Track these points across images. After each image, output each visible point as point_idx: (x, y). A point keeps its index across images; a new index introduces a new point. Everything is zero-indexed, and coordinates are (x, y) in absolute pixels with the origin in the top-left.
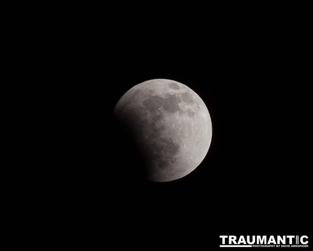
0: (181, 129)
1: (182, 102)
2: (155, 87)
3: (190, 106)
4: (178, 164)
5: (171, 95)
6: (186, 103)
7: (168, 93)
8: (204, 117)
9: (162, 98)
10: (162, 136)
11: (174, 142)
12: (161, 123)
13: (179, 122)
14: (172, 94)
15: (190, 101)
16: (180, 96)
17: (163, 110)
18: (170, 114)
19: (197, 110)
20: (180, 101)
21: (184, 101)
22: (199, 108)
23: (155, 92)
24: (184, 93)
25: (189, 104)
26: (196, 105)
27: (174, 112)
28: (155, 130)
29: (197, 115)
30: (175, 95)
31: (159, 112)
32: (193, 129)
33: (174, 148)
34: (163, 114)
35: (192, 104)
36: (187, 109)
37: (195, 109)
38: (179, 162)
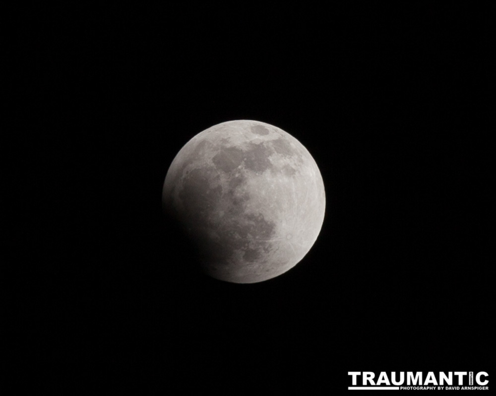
0: (275, 197)
1: (274, 154)
2: (229, 134)
3: (288, 160)
4: (275, 252)
5: (256, 145)
6: (280, 155)
7: (251, 142)
8: (311, 175)
9: (241, 150)
10: (247, 211)
11: (266, 219)
12: (243, 190)
13: (272, 186)
14: (258, 143)
15: (287, 151)
16: (271, 144)
17: (245, 169)
18: (257, 174)
19: (299, 165)
20: (271, 153)
21: (278, 152)
22: (301, 161)
23: (229, 141)
24: (277, 140)
25: (286, 156)
26: (296, 157)
27: (263, 171)
28: (236, 202)
29: (299, 172)
30: (262, 143)
31: (239, 172)
32: (294, 196)
33: (268, 229)
34: (246, 176)
35: (290, 156)
36: (283, 164)
37: (295, 164)
38: (277, 250)
